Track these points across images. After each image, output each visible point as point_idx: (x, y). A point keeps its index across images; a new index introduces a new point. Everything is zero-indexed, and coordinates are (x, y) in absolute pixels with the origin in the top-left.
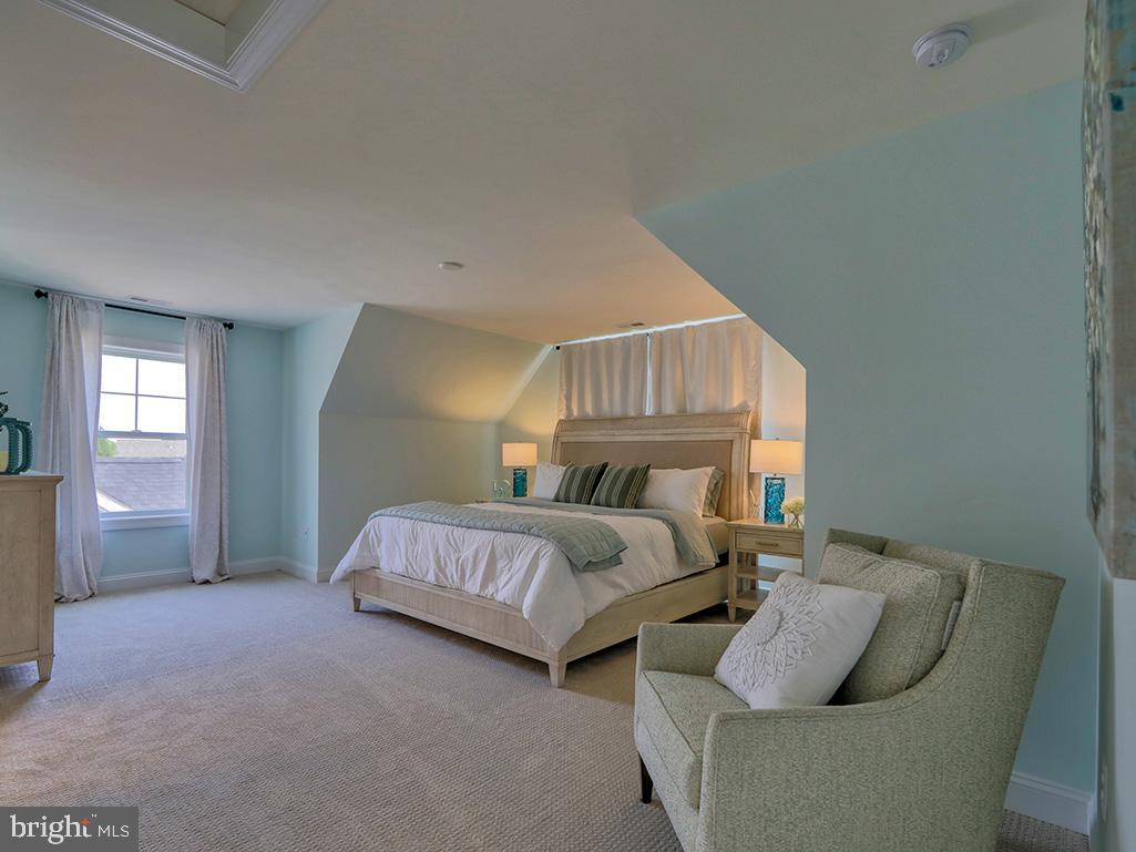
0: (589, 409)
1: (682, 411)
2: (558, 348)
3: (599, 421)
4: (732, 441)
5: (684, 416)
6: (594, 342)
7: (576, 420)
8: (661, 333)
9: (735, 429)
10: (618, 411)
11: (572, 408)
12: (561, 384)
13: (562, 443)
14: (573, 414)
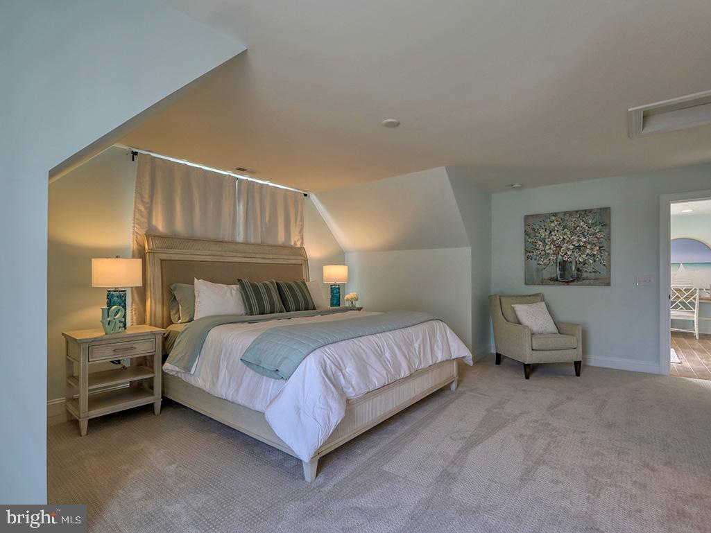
1: (263, 242)
2: (135, 154)
4: (302, 264)
5: (265, 246)
8: (248, 182)
9: (302, 258)
11: (154, 223)
12: (140, 195)
13: (161, 260)
14: (156, 229)
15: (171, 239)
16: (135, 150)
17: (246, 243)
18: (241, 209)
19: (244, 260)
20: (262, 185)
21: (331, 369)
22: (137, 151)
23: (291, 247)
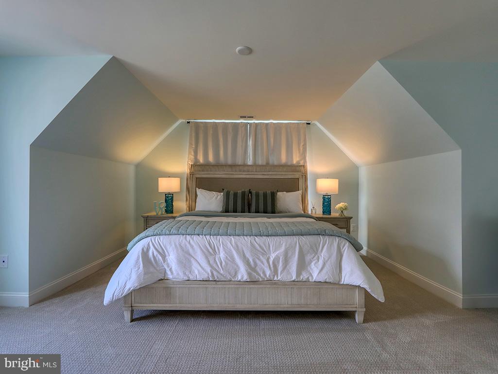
0: (211, 158)
1: (268, 164)
2: (188, 122)
3: (218, 166)
4: (298, 179)
5: (267, 166)
6: (215, 122)
7: (201, 165)
8: (256, 124)
9: (299, 173)
10: (230, 162)
11: (198, 158)
12: (191, 144)
13: (197, 178)
14: (199, 161)
15: (206, 166)
16: (188, 121)
17: (255, 165)
18: (250, 143)
19: (248, 176)
20: (267, 124)
21: (153, 254)
22: (190, 121)
23: (292, 166)
